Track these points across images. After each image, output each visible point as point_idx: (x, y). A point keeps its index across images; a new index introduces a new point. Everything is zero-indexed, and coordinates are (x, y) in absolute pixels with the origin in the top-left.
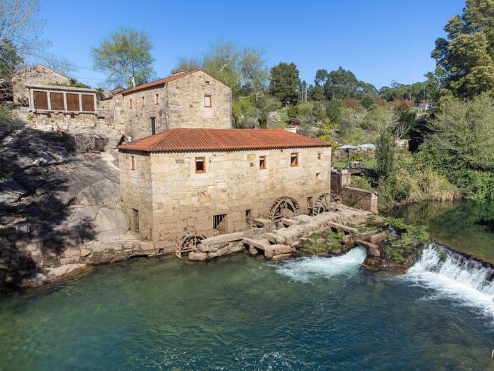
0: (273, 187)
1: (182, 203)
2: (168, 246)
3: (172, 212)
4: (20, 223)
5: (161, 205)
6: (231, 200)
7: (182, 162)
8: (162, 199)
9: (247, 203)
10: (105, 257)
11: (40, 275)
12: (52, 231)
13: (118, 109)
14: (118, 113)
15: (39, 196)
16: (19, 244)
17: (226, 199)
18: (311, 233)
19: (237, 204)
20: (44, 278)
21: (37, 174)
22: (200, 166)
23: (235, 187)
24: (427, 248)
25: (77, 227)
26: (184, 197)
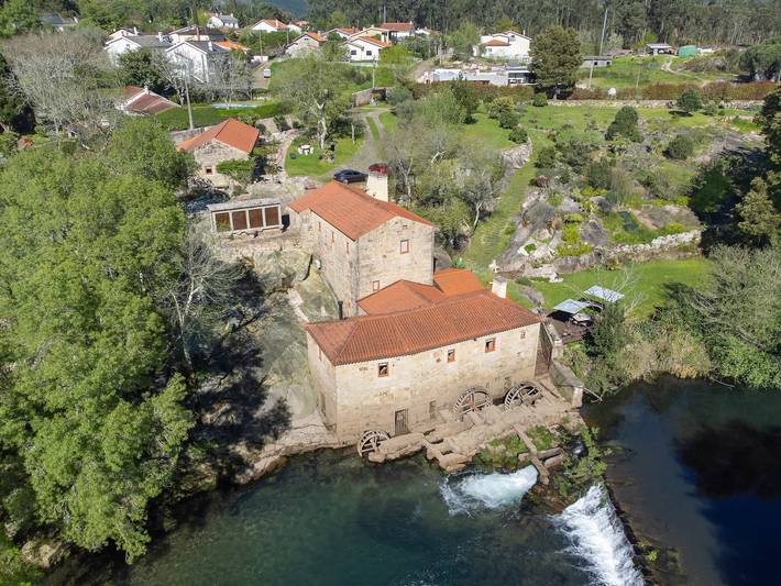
0: (462, 375)
1: (364, 403)
2: (351, 440)
3: (356, 411)
4: (226, 413)
5: (345, 407)
6: (414, 396)
7: (366, 369)
8: (346, 402)
9: (433, 395)
10: (295, 450)
11: (249, 471)
12: (252, 418)
13: (306, 225)
14: (306, 230)
15: (238, 377)
16: (231, 447)
17: (409, 396)
18: (492, 439)
19: (420, 398)
20: (251, 474)
21: (234, 343)
22: (383, 370)
23: (419, 384)
24: (596, 485)
25: (273, 411)
26: (366, 398)
